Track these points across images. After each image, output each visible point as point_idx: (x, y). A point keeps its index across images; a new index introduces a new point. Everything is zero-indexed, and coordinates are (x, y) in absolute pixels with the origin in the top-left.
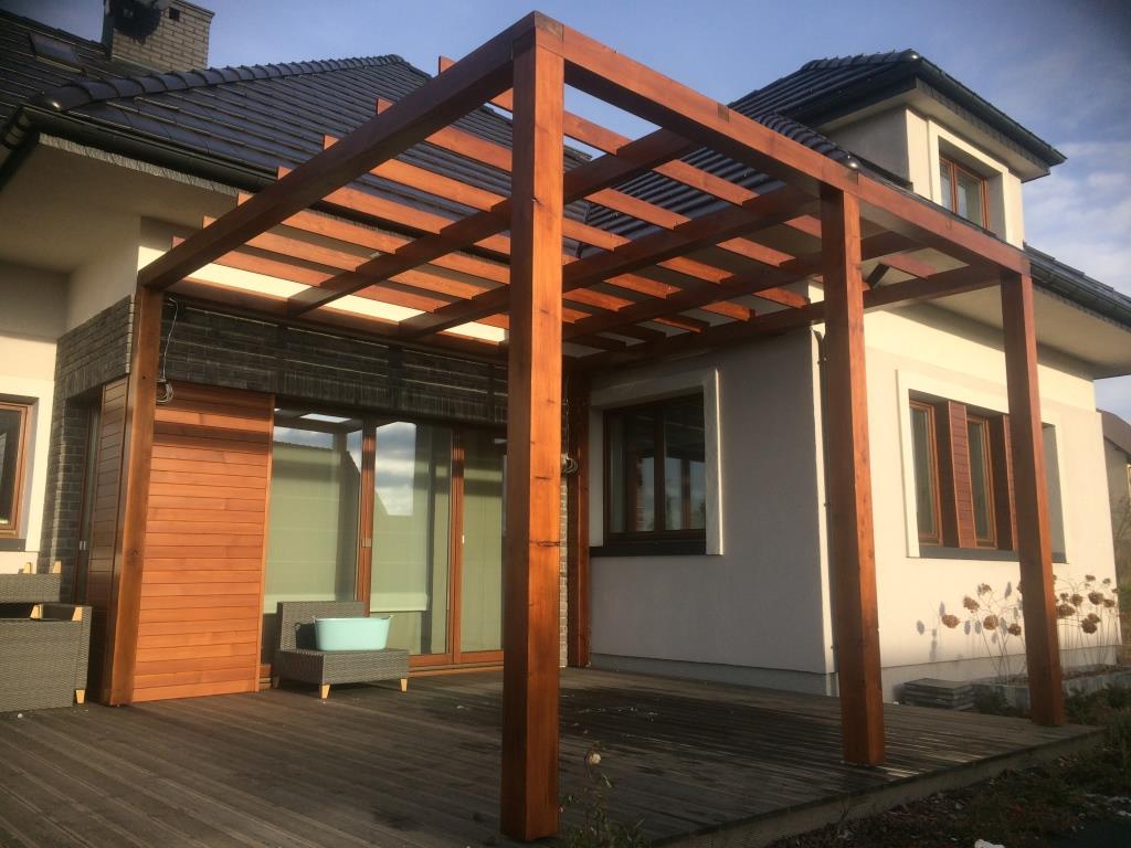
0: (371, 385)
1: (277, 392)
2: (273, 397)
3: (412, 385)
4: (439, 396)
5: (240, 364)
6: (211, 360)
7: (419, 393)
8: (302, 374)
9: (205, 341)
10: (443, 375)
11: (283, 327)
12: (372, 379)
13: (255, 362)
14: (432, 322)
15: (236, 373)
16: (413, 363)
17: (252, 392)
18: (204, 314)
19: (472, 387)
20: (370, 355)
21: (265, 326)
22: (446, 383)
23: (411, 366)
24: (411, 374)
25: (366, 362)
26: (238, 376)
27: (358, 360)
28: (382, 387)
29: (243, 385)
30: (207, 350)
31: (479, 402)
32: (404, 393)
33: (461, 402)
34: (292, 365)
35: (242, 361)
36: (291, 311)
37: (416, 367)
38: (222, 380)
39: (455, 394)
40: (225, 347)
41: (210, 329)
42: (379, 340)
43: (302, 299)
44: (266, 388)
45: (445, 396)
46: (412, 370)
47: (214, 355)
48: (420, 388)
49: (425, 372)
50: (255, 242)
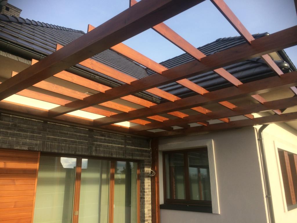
0: (82, 145)
1: (41, 150)
2: (39, 153)
3: (97, 145)
4: (107, 148)
5: (25, 139)
6: (12, 137)
7: (100, 148)
8: (53, 142)
9: (9, 129)
10: (108, 140)
11: (45, 122)
12: (81, 143)
13: (32, 138)
14: (109, 121)
15: (23, 143)
16: (97, 136)
17: (30, 151)
18: (9, 117)
19: (119, 144)
20: (81, 133)
21: (38, 121)
22: (110, 143)
23: (96, 137)
24: (97, 140)
25: (80, 136)
26: (24, 144)
27: (76, 135)
28: (85, 146)
29: (26, 148)
30: (10, 132)
31: (121, 150)
32: (94, 148)
33: (115, 150)
34: (48, 138)
35: (26, 137)
36: (50, 116)
37: (99, 137)
38: (17, 146)
39: (113, 147)
40: (18, 131)
41: (12, 123)
42: (84, 126)
43: (56, 111)
44: (36, 149)
45: (109, 149)
46: (97, 139)
47: (13, 135)
48: (100, 146)
49: (102, 139)
50: (37, 85)
